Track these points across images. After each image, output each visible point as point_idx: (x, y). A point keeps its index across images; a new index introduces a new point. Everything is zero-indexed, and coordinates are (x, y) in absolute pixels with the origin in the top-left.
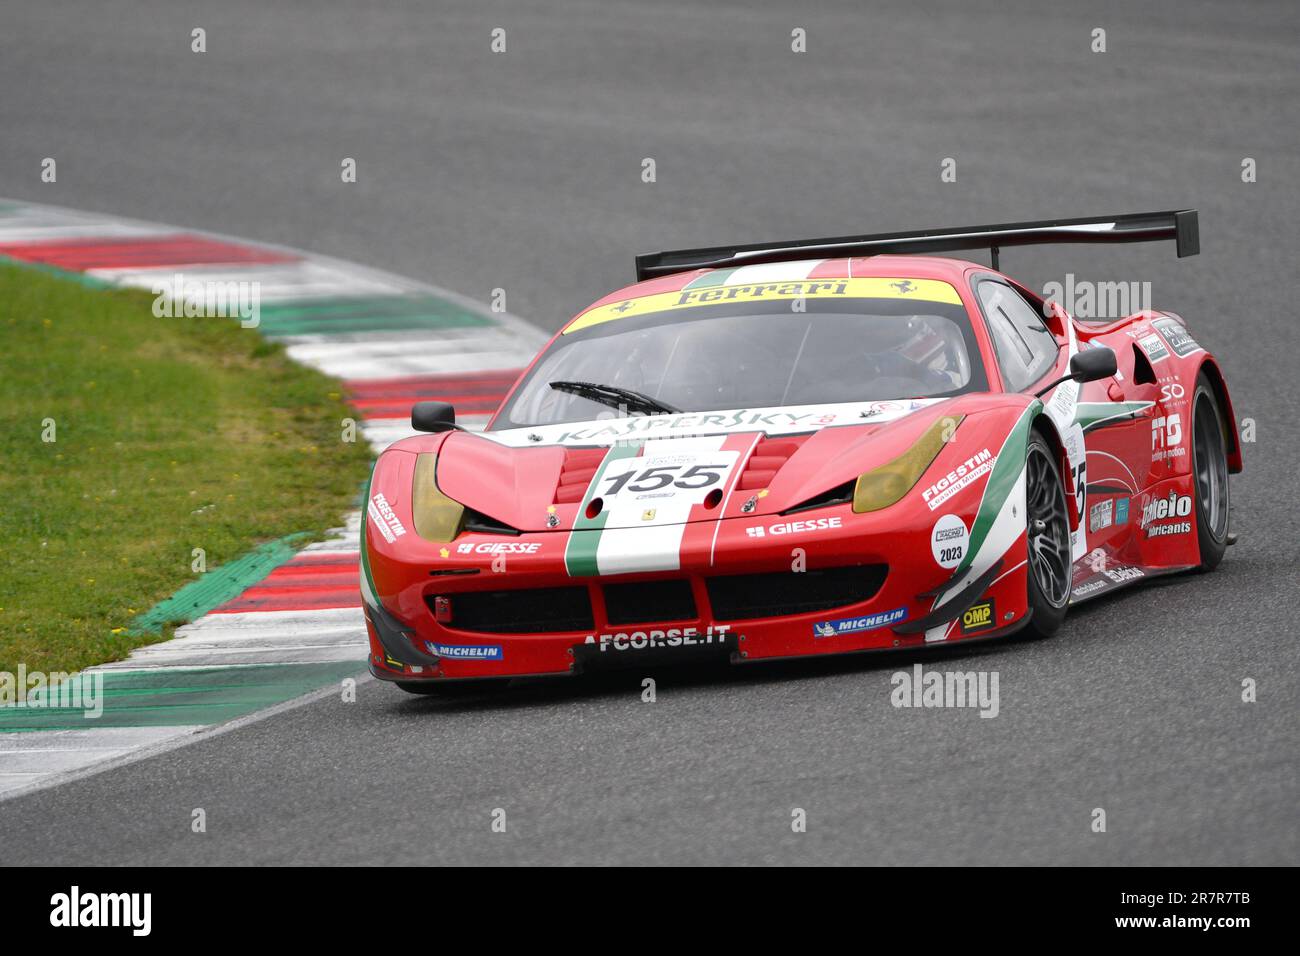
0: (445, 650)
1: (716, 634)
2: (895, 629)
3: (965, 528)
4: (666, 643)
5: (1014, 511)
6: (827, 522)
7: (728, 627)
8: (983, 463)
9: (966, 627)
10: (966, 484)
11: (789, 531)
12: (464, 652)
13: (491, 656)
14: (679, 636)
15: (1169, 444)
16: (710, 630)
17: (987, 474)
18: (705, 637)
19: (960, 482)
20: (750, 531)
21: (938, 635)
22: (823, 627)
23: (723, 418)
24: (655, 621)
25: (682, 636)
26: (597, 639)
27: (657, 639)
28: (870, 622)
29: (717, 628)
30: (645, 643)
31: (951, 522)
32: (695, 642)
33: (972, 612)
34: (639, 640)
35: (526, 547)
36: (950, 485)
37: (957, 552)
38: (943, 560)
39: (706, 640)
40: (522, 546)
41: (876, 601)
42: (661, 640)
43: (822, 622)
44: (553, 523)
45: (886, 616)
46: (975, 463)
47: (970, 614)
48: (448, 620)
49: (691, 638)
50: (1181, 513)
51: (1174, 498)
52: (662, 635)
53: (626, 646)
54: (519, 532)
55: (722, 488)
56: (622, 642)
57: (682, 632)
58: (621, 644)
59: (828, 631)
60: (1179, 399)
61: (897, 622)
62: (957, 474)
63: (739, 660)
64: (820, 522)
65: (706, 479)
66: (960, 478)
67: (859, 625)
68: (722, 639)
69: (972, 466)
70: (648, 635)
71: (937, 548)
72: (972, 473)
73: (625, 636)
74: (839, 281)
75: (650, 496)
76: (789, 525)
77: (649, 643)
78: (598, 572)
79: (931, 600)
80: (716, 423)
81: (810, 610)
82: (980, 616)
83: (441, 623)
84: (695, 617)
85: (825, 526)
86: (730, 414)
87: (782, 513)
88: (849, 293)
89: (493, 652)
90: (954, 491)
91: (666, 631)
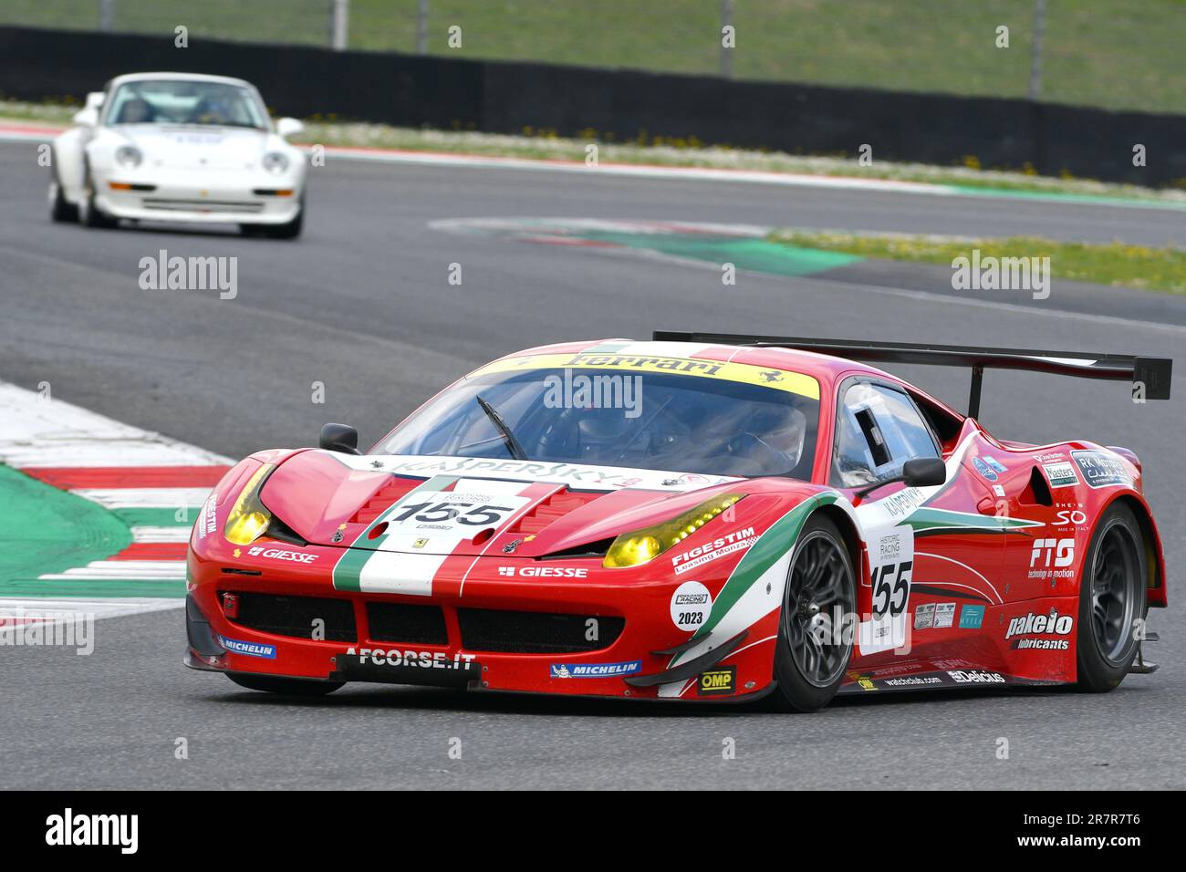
0: (229, 644)
1: (462, 662)
2: (627, 680)
3: (709, 597)
4: (417, 664)
5: (769, 588)
6: (574, 572)
7: (473, 657)
8: (744, 539)
9: (704, 689)
10: (720, 556)
11: (537, 574)
12: (245, 647)
13: (266, 655)
14: (429, 659)
15: (1057, 565)
16: (457, 657)
17: (746, 549)
18: (452, 663)
19: (714, 553)
20: (502, 570)
21: (673, 692)
22: (559, 669)
24: (410, 641)
25: (432, 659)
26: (358, 651)
27: (410, 659)
28: (603, 670)
29: (464, 656)
30: (398, 662)
31: (695, 588)
32: (443, 666)
33: (712, 676)
34: (394, 658)
35: (305, 557)
36: (703, 554)
37: (697, 617)
38: (680, 623)
39: (453, 666)
40: (302, 556)
41: (608, 652)
42: (413, 660)
43: (559, 663)
45: (619, 667)
46: (735, 538)
47: (710, 678)
48: (233, 617)
49: (440, 662)
50: (1059, 631)
51: (1054, 616)
52: (415, 655)
53: (382, 662)
54: (308, 543)
55: (496, 528)
56: (379, 657)
57: (433, 655)
58: (378, 660)
59: (563, 673)
60: (1079, 525)
61: (631, 675)
62: (714, 545)
63: (479, 688)
64: (568, 570)
65: (487, 518)
66: (715, 549)
67: (592, 671)
68: (467, 666)
69: (731, 540)
70: (403, 654)
71: (676, 611)
72: (729, 547)
73: (382, 653)
74: (716, 364)
75: (432, 527)
76: (538, 570)
77: (403, 662)
78: (359, 588)
79: (667, 658)
80: (532, 471)
81: (550, 651)
82: (719, 681)
83: (228, 618)
84: (446, 643)
85: (571, 575)
88: (718, 375)
89: (268, 651)
90: (705, 560)
91: (418, 653)
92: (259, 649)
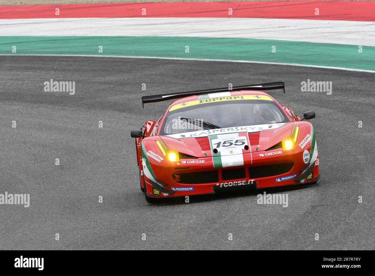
0: (177, 189)
1: (251, 182)
2: (295, 179)
3: (309, 153)
5: (316, 150)
6: (279, 152)
7: (254, 180)
9: (307, 179)
11: (270, 155)
12: (183, 189)
13: (191, 190)
14: (241, 183)
16: (249, 181)
17: (311, 140)
20: (260, 155)
22: (277, 179)
23: (233, 129)
24: (235, 179)
25: (242, 183)
26: (220, 184)
27: (235, 184)
28: (289, 177)
29: (251, 180)
30: (232, 185)
31: (306, 152)
32: (245, 184)
34: (230, 184)
36: (304, 143)
37: (308, 159)
38: (305, 161)
39: (248, 183)
40: (200, 161)
41: (290, 172)
42: (236, 184)
44: (206, 155)
45: (293, 176)
48: (179, 181)
52: (237, 182)
53: (227, 186)
54: (197, 158)
55: (247, 145)
56: (226, 185)
57: (242, 181)
59: (279, 180)
61: (295, 178)
62: (304, 140)
63: (256, 188)
64: (277, 152)
65: (241, 143)
66: (306, 141)
67: (286, 178)
68: (252, 183)
69: (307, 138)
70: (233, 183)
71: (304, 158)
72: (308, 140)
73: (227, 183)
75: (230, 148)
76: (269, 153)
77: (233, 185)
78: (222, 167)
79: (302, 172)
81: (273, 175)
82: (310, 176)
83: (177, 182)
84: (245, 178)
86: (234, 128)
87: (266, 150)
89: (191, 189)
91: (238, 182)
92: (188, 189)
